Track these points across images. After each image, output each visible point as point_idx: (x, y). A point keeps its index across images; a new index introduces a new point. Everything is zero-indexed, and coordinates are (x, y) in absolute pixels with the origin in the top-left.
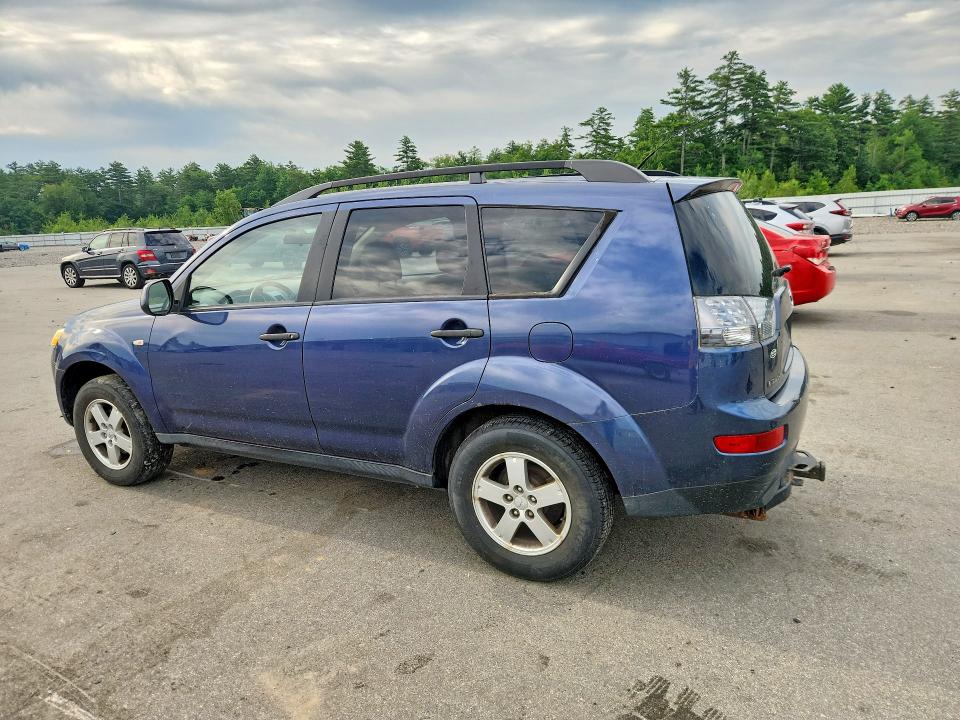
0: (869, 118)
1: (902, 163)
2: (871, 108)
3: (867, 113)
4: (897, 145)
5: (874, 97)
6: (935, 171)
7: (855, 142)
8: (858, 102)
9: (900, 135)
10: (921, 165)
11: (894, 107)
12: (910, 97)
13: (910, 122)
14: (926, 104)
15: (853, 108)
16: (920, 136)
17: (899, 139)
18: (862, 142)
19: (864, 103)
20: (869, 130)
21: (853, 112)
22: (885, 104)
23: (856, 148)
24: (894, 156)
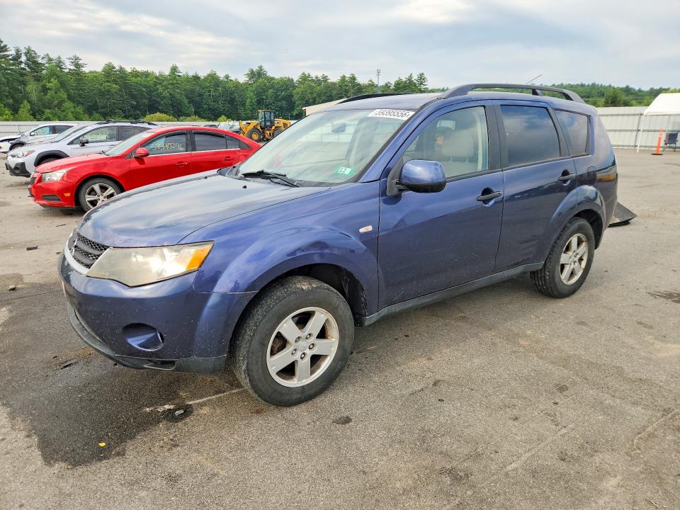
0: (23, 66)
1: (56, 102)
2: (23, 58)
3: (21, 62)
4: (49, 89)
5: (24, 51)
6: (80, 109)
7: (18, 83)
8: (12, 52)
9: (49, 82)
10: (68, 104)
11: (40, 61)
12: (48, 55)
13: (52, 74)
14: (60, 62)
15: (8, 56)
16: (63, 84)
17: (49, 85)
18: (24, 83)
19: (17, 54)
20: (26, 75)
21: (11, 59)
22: (34, 58)
23: (20, 87)
24: (48, 96)
